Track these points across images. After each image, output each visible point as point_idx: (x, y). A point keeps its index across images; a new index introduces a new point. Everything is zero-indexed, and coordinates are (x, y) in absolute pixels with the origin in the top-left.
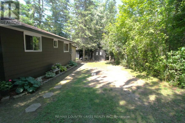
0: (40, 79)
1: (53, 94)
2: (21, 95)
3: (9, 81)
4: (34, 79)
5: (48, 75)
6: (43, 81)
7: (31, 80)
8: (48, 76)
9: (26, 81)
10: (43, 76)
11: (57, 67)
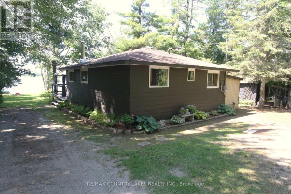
0: (162, 122)
1: (167, 139)
2: (140, 132)
3: (131, 116)
4: (155, 120)
5: (174, 119)
6: (165, 126)
7: (151, 120)
8: (174, 121)
9: (146, 120)
10: (167, 121)
11: (189, 111)
